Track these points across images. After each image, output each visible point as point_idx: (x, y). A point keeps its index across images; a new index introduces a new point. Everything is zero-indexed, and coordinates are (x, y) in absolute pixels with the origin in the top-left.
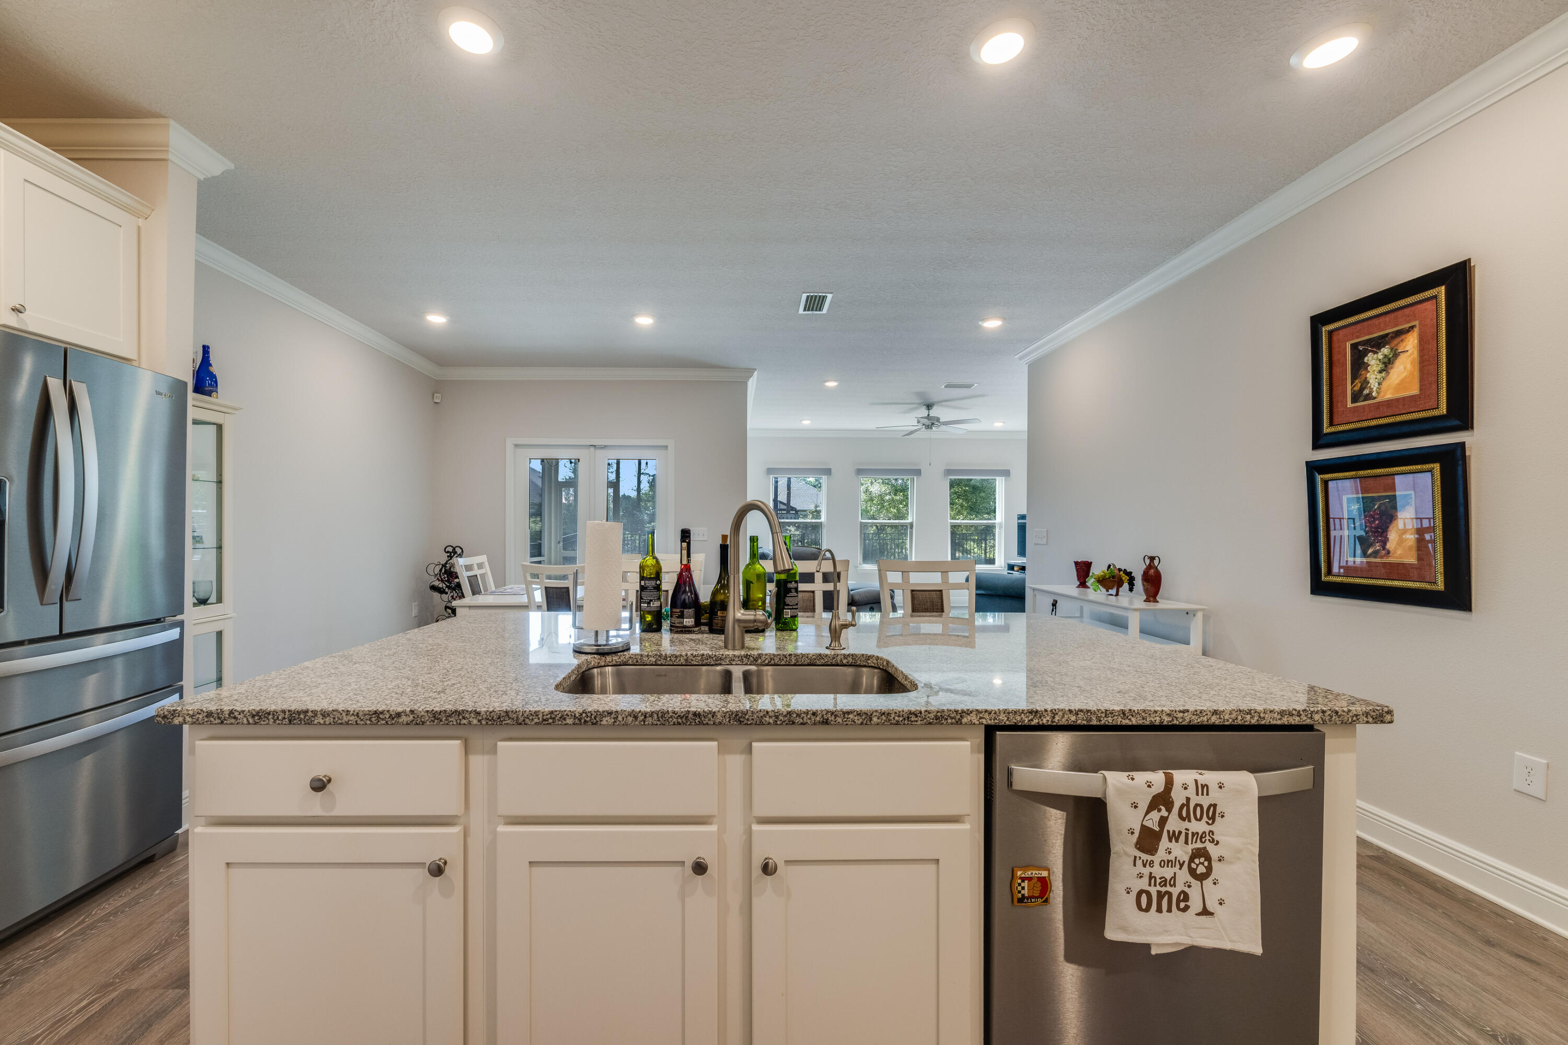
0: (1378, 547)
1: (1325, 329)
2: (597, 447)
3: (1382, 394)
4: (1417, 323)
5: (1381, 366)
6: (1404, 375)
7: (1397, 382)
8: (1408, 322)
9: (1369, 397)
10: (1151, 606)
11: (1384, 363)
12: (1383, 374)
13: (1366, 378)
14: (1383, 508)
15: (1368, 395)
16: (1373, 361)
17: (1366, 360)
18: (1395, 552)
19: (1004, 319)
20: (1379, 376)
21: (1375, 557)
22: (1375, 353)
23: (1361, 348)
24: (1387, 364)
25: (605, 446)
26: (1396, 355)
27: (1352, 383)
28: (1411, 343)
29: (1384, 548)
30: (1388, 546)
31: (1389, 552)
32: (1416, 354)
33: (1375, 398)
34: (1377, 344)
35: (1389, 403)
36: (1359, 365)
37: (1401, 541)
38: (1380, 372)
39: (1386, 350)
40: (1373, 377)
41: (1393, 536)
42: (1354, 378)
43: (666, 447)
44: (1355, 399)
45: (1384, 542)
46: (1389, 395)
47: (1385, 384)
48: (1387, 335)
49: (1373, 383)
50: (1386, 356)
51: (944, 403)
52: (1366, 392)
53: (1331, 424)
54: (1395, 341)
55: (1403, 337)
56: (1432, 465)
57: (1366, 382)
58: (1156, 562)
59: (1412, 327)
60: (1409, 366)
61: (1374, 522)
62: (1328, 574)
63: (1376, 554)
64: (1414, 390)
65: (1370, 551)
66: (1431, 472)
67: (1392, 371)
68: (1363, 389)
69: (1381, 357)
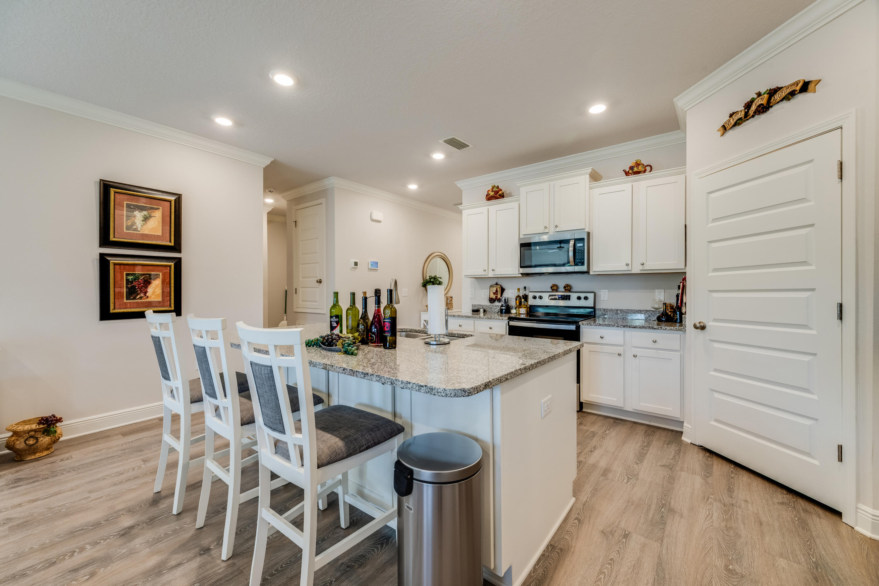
0: (142, 295)
1: (112, 189)
3: (142, 231)
4: (161, 207)
5: (142, 218)
6: (154, 226)
7: (151, 228)
8: (157, 206)
9: (136, 230)
11: (144, 218)
12: (144, 222)
13: (134, 221)
14: (146, 278)
15: (136, 228)
16: (138, 215)
17: (134, 213)
18: (151, 296)
20: (142, 222)
21: (141, 299)
22: (140, 212)
23: (132, 207)
24: (146, 219)
26: (150, 217)
28: (157, 214)
29: (145, 296)
30: (147, 295)
31: (148, 297)
32: (160, 220)
33: (139, 231)
34: (142, 208)
35: (147, 235)
36: (130, 214)
37: (154, 292)
38: (143, 221)
39: (145, 213)
40: (138, 221)
41: (150, 290)
42: (128, 219)
44: (128, 228)
45: (145, 293)
46: (147, 232)
47: (144, 226)
48: (146, 207)
49: (138, 224)
50: (145, 215)
52: (134, 227)
53: (111, 237)
54: (151, 211)
55: (154, 210)
56: (169, 264)
57: (134, 223)
59: (159, 208)
60: (156, 223)
61: (141, 284)
62: (114, 309)
63: (141, 298)
64: (160, 234)
65: (138, 297)
66: (170, 266)
67: (148, 222)
68: (132, 225)
69: (142, 215)
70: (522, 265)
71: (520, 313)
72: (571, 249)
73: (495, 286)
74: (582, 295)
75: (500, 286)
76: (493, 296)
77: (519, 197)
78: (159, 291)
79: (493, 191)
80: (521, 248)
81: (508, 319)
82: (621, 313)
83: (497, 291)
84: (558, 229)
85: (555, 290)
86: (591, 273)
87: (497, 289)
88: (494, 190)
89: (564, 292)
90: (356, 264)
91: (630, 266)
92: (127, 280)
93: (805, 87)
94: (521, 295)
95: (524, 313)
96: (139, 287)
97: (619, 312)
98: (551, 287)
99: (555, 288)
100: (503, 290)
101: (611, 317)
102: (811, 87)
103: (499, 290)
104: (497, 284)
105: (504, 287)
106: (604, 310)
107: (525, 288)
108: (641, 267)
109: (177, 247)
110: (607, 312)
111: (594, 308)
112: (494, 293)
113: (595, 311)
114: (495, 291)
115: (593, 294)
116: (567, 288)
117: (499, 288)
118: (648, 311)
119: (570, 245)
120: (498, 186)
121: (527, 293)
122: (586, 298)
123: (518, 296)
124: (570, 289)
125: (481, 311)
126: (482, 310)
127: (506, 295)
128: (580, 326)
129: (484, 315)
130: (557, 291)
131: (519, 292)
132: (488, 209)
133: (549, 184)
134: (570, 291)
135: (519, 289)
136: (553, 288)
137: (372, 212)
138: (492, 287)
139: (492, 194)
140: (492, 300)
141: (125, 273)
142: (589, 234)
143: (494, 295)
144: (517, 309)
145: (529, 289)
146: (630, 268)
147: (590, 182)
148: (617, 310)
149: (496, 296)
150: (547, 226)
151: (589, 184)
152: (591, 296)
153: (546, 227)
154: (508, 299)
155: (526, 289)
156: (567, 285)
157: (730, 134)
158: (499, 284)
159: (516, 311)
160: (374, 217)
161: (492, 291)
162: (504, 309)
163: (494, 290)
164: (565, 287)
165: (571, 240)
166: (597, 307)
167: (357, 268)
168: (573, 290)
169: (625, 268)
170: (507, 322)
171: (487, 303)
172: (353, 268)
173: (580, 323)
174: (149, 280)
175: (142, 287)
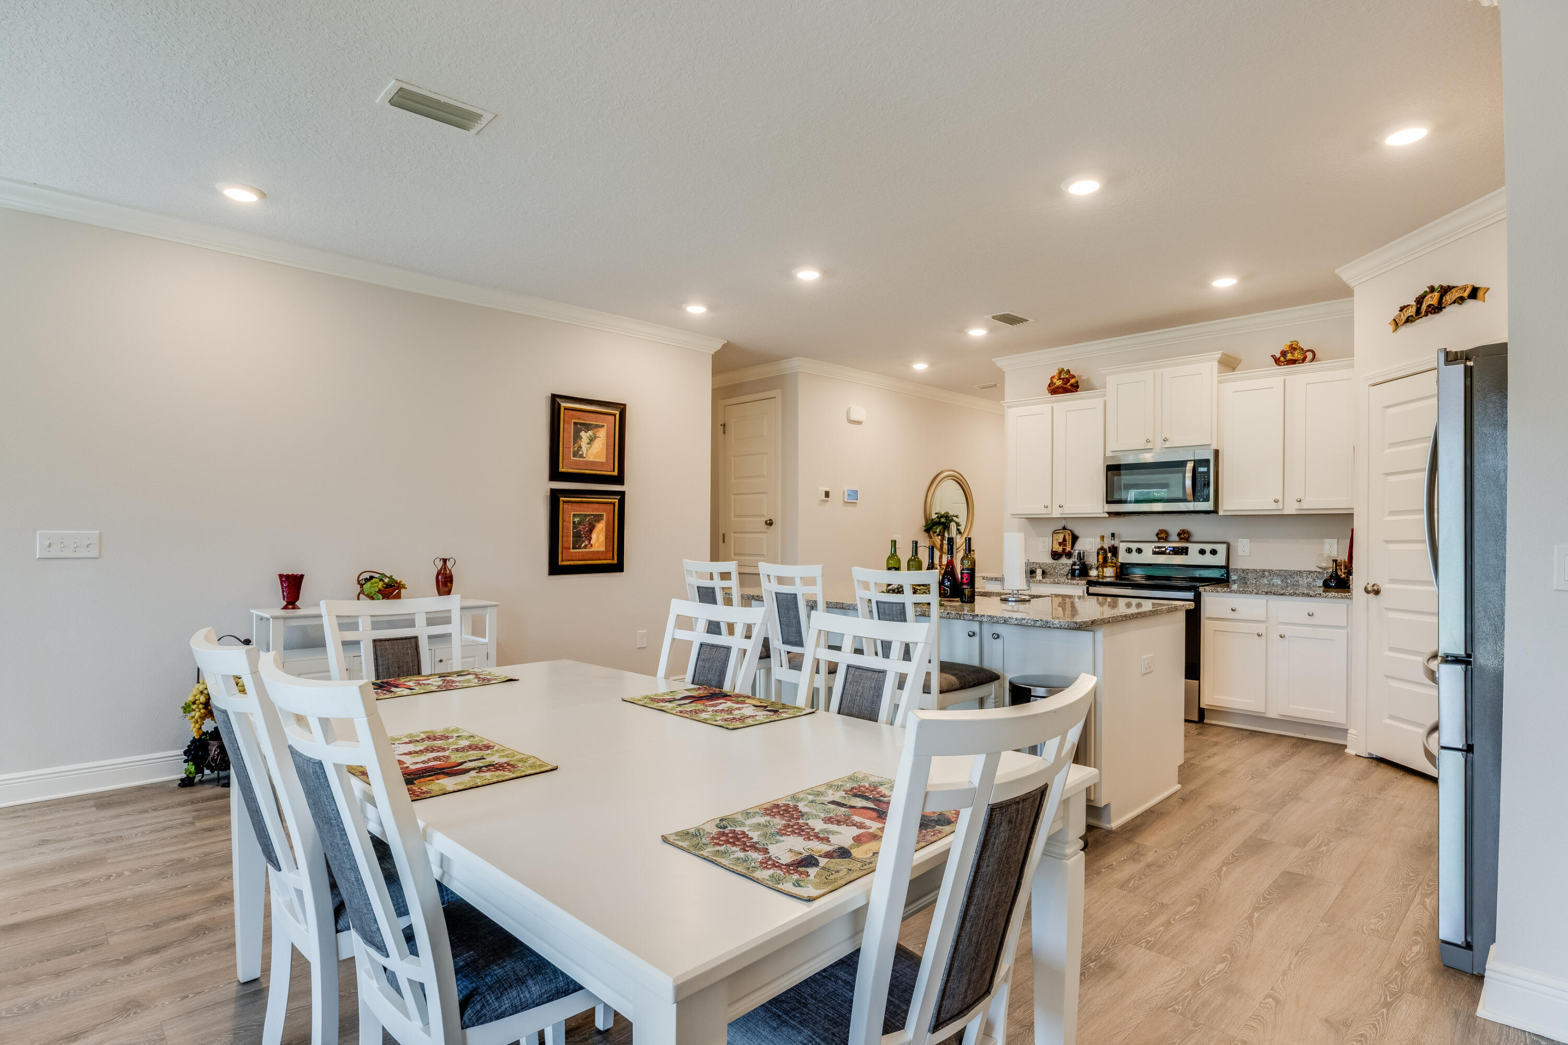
0: (587, 542)
1: (562, 406)
3: (588, 457)
4: (606, 425)
5: (588, 441)
6: (599, 450)
7: (595, 452)
8: (602, 422)
9: (581, 456)
11: (590, 440)
12: (589, 445)
13: (580, 445)
14: (590, 521)
15: (581, 455)
16: (585, 435)
17: (581, 434)
18: (595, 545)
20: (587, 446)
21: (585, 549)
22: (586, 432)
23: (578, 426)
24: (591, 440)
26: (595, 437)
27: (574, 445)
28: (602, 433)
29: (590, 543)
30: (592, 542)
31: (592, 545)
32: (604, 441)
33: (584, 458)
34: (587, 427)
35: (592, 463)
36: (577, 437)
37: (598, 537)
38: (588, 444)
39: (590, 433)
40: (584, 442)
41: (594, 536)
42: (575, 442)
44: (576, 456)
45: (590, 540)
46: (591, 458)
47: (589, 451)
48: (592, 424)
49: (584, 449)
50: (590, 436)
52: (580, 453)
53: (560, 467)
54: (596, 430)
55: (599, 429)
56: (613, 500)
57: (580, 447)
59: (604, 426)
60: (601, 446)
61: (586, 528)
62: (562, 561)
63: (585, 547)
64: (604, 460)
65: (583, 545)
66: (614, 504)
67: (593, 446)
68: (578, 451)
69: (588, 436)
70: (1109, 500)
71: (1105, 575)
72: (1189, 475)
73: (1062, 531)
74: (1208, 547)
75: (1070, 532)
76: (1058, 548)
77: (1106, 391)
78: (602, 538)
79: (1060, 379)
80: (1109, 472)
81: (1087, 584)
82: (1270, 576)
83: (1064, 540)
84: (1168, 444)
85: (1164, 539)
86: (1221, 513)
87: (1065, 536)
88: (1062, 377)
89: (1179, 542)
90: (827, 494)
91: (1280, 503)
92: (574, 523)
93: (1474, 293)
94: (1106, 547)
95: (1112, 575)
96: (584, 532)
97: (1266, 573)
98: (1157, 535)
99: (1163, 535)
100: (1075, 538)
101: (1254, 582)
102: (1480, 294)
103: (1069, 539)
104: (1064, 528)
105: (1077, 533)
106: (1243, 571)
107: (1113, 535)
108: (1297, 505)
109: (619, 479)
110: (1247, 573)
111: (1226, 567)
112: (1060, 544)
113: (1228, 573)
114: (1061, 541)
115: (1225, 546)
116: (1182, 536)
117: (1069, 535)
118: (1312, 572)
119: (1187, 468)
120: (1068, 371)
121: (1116, 543)
122: (1214, 552)
123: (1102, 548)
124: (1189, 537)
125: (1037, 572)
126: (1039, 572)
127: (1080, 546)
128: (1200, 593)
129: (1043, 578)
130: (1166, 540)
131: (1103, 541)
132: (1053, 408)
133: (1154, 373)
134: (1187, 540)
135: (1102, 538)
136: (1160, 536)
137: (850, 408)
138: (1057, 533)
139: (1059, 383)
140: (1056, 555)
141: (572, 513)
142: (1217, 453)
143: (1060, 546)
144: (1100, 569)
145: (1120, 537)
146: (1280, 506)
147: (1219, 373)
148: (1264, 571)
149: (1063, 549)
150: (1151, 438)
151: (1218, 376)
152: (1222, 549)
153: (1148, 441)
154: (1084, 553)
155: (1114, 537)
156: (1183, 530)
157: (1404, 330)
158: (1068, 528)
159: (1099, 572)
160: (854, 417)
161: (1057, 539)
162: (1078, 569)
163: (1060, 538)
164: (1179, 535)
165: (1188, 462)
166: (1232, 566)
167: (827, 501)
168: (1194, 539)
169: (1274, 506)
170: (1085, 588)
171: (1048, 560)
172: (823, 501)
173: (1201, 589)
174: (594, 523)
175: (587, 531)
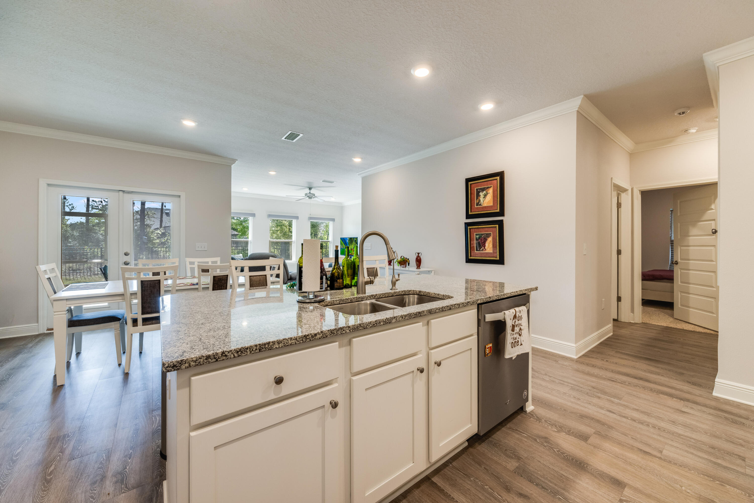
0: (483, 248)
1: (470, 183)
2: (125, 192)
3: (484, 204)
4: (492, 186)
6: (489, 199)
7: (487, 201)
8: (490, 185)
9: (480, 205)
10: (418, 270)
11: (484, 196)
12: (484, 199)
14: (484, 237)
15: (480, 204)
16: (482, 194)
17: (480, 194)
18: (487, 249)
19: (362, 158)
20: (483, 199)
21: (482, 251)
22: (482, 192)
23: (479, 190)
24: (485, 196)
25: (132, 192)
26: (487, 194)
27: (476, 200)
28: (491, 191)
29: (485, 248)
30: (486, 248)
32: (492, 194)
33: (482, 205)
34: (483, 190)
35: (485, 207)
36: (478, 195)
37: (489, 246)
38: (483, 198)
39: (485, 192)
40: (481, 199)
41: (487, 245)
42: (477, 199)
43: (179, 196)
44: (477, 205)
45: (485, 247)
46: (485, 205)
47: (484, 201)
48: (485, 188)
49: (482, 201)
50: (485, 194)
51: (316, 188)
52: (480, 203)
53: (471, 212)
54: (487, 190)
55: (489, 189)
56: (496, 225)
57: (480, 200)
58: (420, 255)
59: (491, 187)
60: (490, 197)
61: (482, 241)
62: (471, 256)
63: (482, 250)
64: (492, 204)
65: (481, 249)
66: (496, 227)
67: (486, 198)
68: (479, 202)
69: (484, 194)
78: (491, 246)
92: (476, 238)
96: (481, 242)
109: (502, 213)
141: (475, 234)
174: (486, 238)
175: (483, 242)
